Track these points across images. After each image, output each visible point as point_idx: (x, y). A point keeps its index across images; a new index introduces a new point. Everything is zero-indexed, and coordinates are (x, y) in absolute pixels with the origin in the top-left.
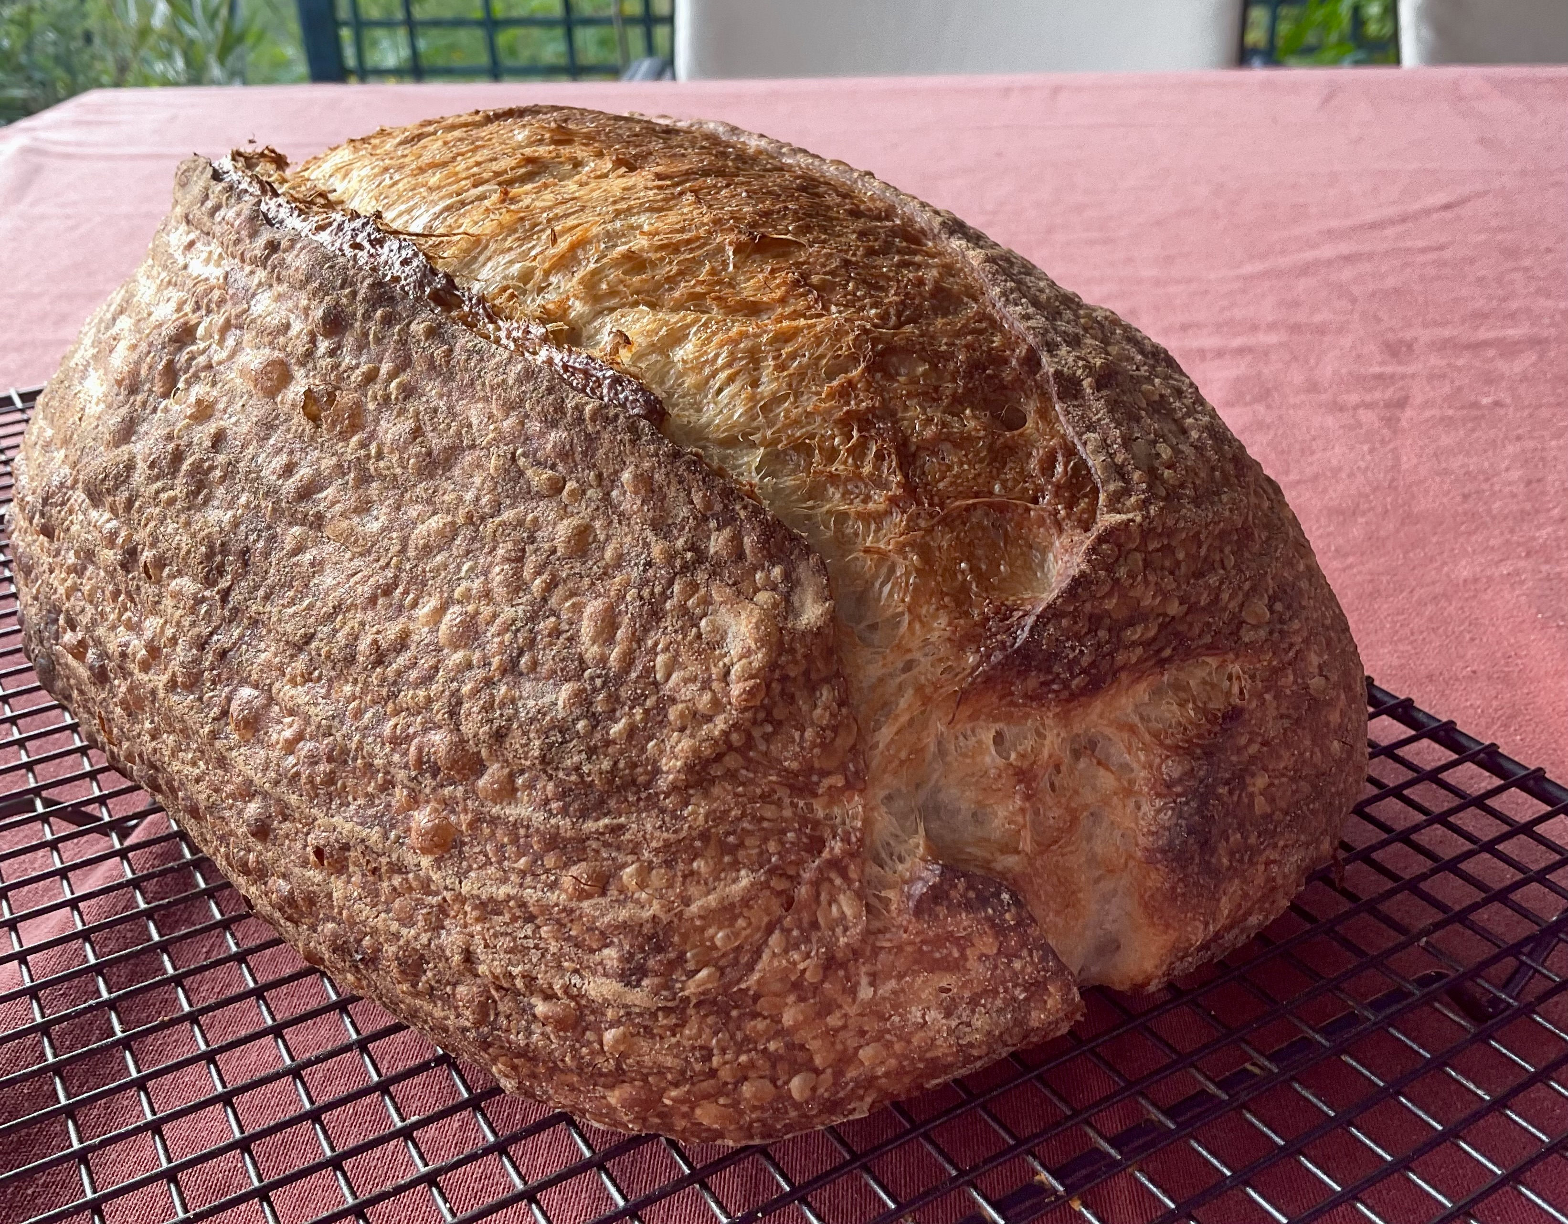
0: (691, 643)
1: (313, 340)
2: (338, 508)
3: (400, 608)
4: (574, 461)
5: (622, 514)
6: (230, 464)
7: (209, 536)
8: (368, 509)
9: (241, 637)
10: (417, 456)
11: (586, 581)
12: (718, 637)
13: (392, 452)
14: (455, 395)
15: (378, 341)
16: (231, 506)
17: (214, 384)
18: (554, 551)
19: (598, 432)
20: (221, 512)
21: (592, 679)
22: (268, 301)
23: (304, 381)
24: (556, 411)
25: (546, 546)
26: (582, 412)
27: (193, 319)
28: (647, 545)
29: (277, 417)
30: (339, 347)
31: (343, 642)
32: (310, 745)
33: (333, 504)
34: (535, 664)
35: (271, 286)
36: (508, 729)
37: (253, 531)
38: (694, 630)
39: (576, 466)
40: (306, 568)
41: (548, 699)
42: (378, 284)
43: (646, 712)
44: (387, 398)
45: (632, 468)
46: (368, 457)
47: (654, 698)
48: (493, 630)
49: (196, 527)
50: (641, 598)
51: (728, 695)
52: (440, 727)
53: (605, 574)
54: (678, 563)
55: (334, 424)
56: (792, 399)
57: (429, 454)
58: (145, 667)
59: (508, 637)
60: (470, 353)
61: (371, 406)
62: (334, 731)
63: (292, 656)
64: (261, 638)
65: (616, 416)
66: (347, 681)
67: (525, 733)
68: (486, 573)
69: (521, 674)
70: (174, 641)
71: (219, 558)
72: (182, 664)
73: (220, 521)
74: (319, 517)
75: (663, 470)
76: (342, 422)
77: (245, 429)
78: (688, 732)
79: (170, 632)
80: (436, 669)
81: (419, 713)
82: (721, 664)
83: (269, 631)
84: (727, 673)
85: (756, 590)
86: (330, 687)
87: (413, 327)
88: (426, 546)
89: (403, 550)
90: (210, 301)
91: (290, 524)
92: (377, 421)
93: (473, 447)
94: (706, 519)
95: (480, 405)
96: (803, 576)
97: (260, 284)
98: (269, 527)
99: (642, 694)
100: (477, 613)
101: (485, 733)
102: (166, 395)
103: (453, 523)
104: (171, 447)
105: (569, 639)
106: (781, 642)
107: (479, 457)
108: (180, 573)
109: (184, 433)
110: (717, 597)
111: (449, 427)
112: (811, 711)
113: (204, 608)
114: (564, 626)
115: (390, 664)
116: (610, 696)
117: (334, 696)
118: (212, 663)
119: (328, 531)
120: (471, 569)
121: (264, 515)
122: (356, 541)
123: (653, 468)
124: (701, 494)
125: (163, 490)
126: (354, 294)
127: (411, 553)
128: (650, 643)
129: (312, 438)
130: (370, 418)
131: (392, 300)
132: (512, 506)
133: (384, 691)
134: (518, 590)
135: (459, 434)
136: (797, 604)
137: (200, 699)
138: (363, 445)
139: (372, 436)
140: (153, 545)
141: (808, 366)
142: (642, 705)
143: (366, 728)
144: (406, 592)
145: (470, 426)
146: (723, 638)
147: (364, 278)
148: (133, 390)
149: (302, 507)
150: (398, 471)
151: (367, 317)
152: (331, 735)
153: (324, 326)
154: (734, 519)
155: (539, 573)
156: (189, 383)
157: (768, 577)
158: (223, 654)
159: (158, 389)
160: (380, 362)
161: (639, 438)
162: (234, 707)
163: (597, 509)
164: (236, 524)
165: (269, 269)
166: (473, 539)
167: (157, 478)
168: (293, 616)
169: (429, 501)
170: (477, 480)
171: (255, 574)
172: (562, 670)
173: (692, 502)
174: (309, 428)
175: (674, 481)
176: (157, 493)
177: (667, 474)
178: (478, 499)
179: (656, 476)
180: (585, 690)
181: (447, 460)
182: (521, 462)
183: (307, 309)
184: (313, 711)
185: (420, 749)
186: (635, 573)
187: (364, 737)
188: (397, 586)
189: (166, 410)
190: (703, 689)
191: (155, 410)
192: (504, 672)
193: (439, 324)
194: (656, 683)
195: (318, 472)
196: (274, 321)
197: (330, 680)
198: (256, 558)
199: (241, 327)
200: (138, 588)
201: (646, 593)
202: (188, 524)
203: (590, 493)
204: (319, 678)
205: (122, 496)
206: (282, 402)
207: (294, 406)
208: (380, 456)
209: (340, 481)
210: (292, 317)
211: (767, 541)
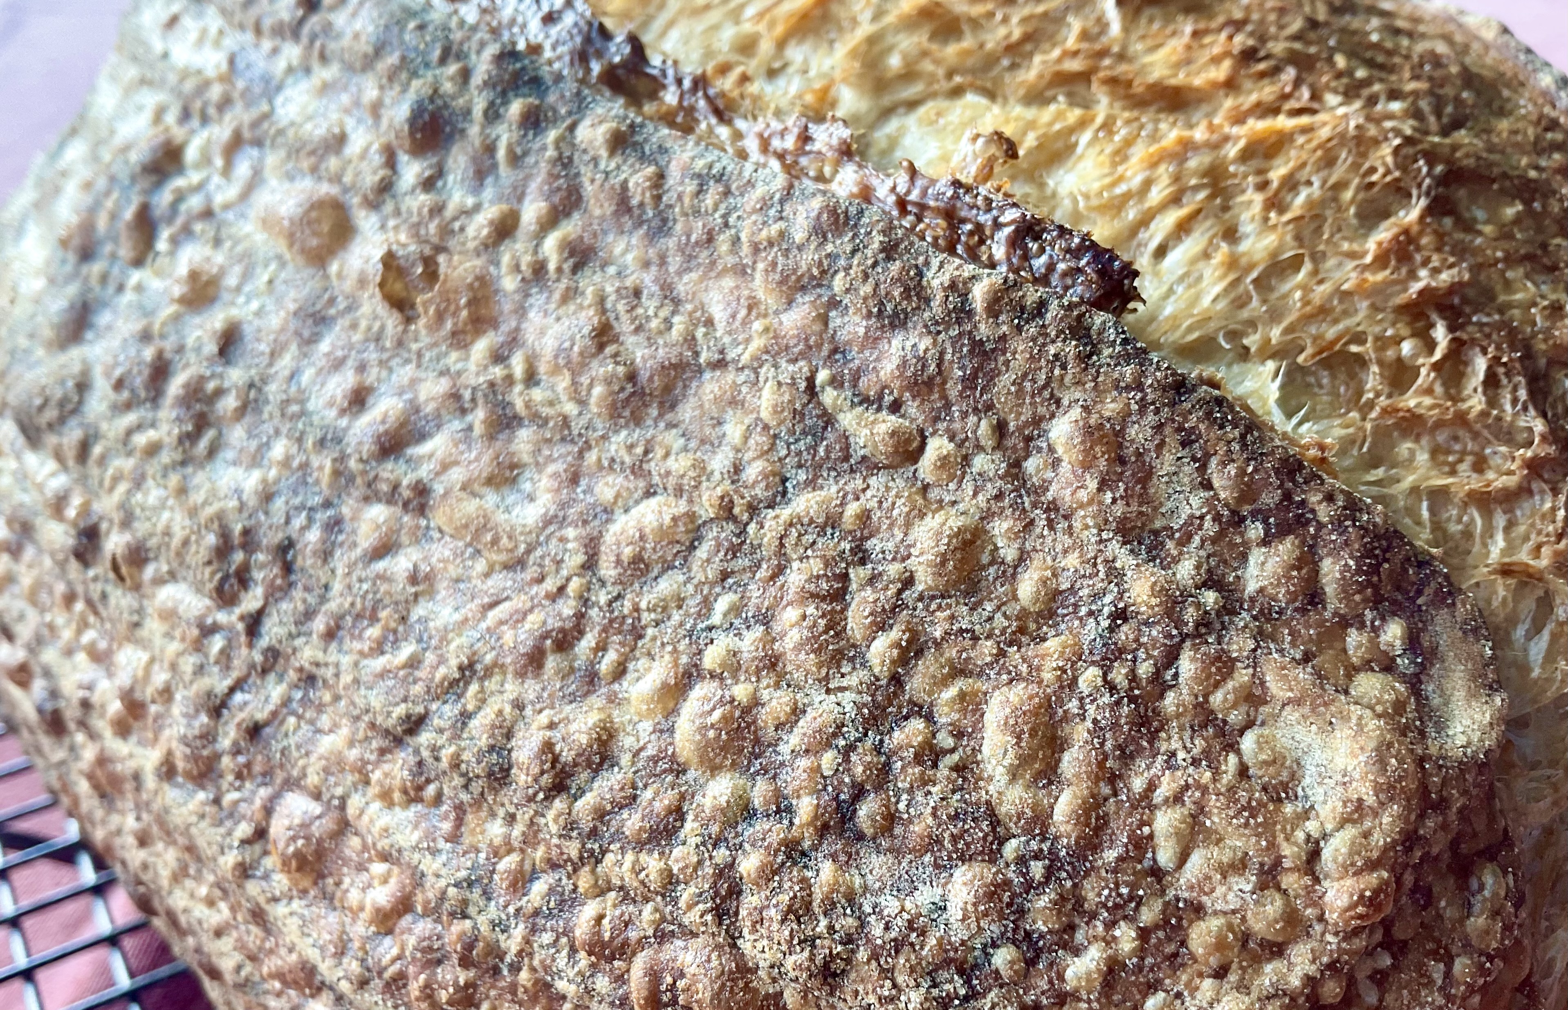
0: (1232, 789)
1: (391, 161)
2: (456, 475)
3: (592, 679)
4: (944, 397)
5: (1052, 507)
6: (251, 385)
7: (220, 516)
8: (514, 481)
9: (286, 702)
10: (608, 381)
11: (987, 647)
12: (1285, 775)
13: (556, 370)
14: (675, 262)
15: (515, 159)
16: (256, 460)
17: (217, 242)
18: (908, 582)
19: (1003, 338)
20: (238, 473)
21: (1022, 861)
22: (305, 98)
23: (379, 237)
24: (907, 294)
25: (893, 569)
26: (964, 296)
27: (178, 133)
28: (1115, 574)
29: (332, 301)
30: (440, 173)
31: (484, 741)
32: (424, 927)
33: (445, 467)
34: (891, 818)
35: (308, 71)
36: (848, 961)
37: (299, 508)
38: (1232, 759)
39: (948, 406)
40: (400, 587)
41: (926, 896)
42: (508, 55)
43: (1144, 934)
44: (539, 269)
45: (1076, 412)
46: (509, 380)
47: (1158, 905)
48: (794, 740)
49: (197, 497)
50: (1112, 688)
51: (1317, 902)
52: (695, 935)
53: (1022, 630)
54: (1190, 615)
55: (440, 317)
56: (1307, 267)
57: (632, 377)
58: (123, 729)
59: (828, 760)
60: (702, 181)
61: (509, 283)
62: (472, 910)
63: (382, 752)
64: (320, 708)
65: (1042, 306)
66: (493, 815)
67: (887, 973)
68: (766, 619)
69: (860, 837)
70: (166, 694)
71: (239, 557)
72: (184, 740)
73: (238, 492)
74: (422, 491)
75: (1150, 418)
76: (455, 314)
77: (275, 321)
78: (1233, 977)
79: (160, 677)
80: (678, 813)
81: (647, 900)
82: (1300, 836)
83: (337, 698)
84: (1314, 854)
85: (1352, 671)
86: (459, 822)
87: (583, 133)
88: (637, 559)
89: (590, 565)
90: (205, 105)
91: (367, 499)
92: (521, 311)
93: (721, 364)
94: (1238, 521)
95: (728, 282)
96: (1443, 642)
97: (290, 70)
98: (327, 504)
99: (1131, 898)
100: (756, 702)
101: (798, 967)
102: (138, 262)
103: (691, 516)
104: (148, 354)
105: (959, 769)
106: (1424, 789)
107: (735, 386)
108: (172, 576)
109: (170, 329)
110: (1276, 687)
111: (668, 324)
112: (1462, 920)
113: (217, 643)
114: (945, 740)
115: (581, 792)
116: (1063, 898)
117: (467, 840)
118: (235, 743)
119: (438, 517)
120: (736, 610)
121: (317, 482)
122: (495, 541)
123: (1125, 416)
124: (1232, 469)
125: (139, 427)
126: (465, 75)
127: (607, 570)
128: (1138, 784)
129: (400, 343)
130: (507, 307)
131: (536, 83)
132: (812, 484)
133: (573, 849)
134: (837, 659)
135: (690, 340)
136: (1436, 701)
137: (217, 801)
138: (499, 357)
139: (514, 341)
140: (126, 523)
141: (1323, 203)
142: (1131, 919)
143: (537, 913)
144: (601, 647)
145: (709, 323)
146: (1294, 777)
147: (482, 45)
148: (86, 254)
149: (390, 470)
150: (571, 408)
151: (493, 115)
152: (465, 916)
153: (412, 133)
154: (1301, 522)
155: (882, 627)
156: (175, 242)
157: (1374, 643)
158: (254, 731)
159: (125, 251)
160: (520, 198)
161: (1095, 351)
162: (278, 828)
163: (999, 497)
164: (267, 496)
165: (305, 40)
166: (734, 551)
167: (128, 406)
168: (383, 675)
169: (638, 470)
170: (733, 431)
171: (307, 589)
172: (954, 839)
173: (1207, 485)
174: (392, 322)
175: (1172, 440)
176: (129, 433)
177: (1159, 428)
178: (737, 469)
179: (1132, 431)
180: (1007, 883)
181: (668, 389)
182: (829, 397)
183: (376, 109)
184: (429, 865)
185: (654, 975)
186: (1091, 631)
187: (534, 930)
188: (582, 633)
189: (139, 288)
190: (1262, 886)
191: (121, 288)
192: (823, 831)
193: (632, 126)
194: (1157, 872)
195: (415, 408)
196: (317, 130)
197: (460, 810)
198: (306, 560)
199: (258, 143)
200: (104, 596)
201: (1119, 674)
202: (182, 491)
203: (980, 462)
204: (438, 799)
205: (72, 435)
206: (340, 276)
207: (362, 282)
208: (531, 378)
209: (457, 425)
210: (350, 124)
211: (1375, 569)
